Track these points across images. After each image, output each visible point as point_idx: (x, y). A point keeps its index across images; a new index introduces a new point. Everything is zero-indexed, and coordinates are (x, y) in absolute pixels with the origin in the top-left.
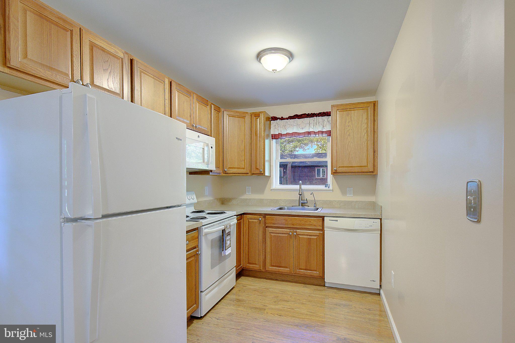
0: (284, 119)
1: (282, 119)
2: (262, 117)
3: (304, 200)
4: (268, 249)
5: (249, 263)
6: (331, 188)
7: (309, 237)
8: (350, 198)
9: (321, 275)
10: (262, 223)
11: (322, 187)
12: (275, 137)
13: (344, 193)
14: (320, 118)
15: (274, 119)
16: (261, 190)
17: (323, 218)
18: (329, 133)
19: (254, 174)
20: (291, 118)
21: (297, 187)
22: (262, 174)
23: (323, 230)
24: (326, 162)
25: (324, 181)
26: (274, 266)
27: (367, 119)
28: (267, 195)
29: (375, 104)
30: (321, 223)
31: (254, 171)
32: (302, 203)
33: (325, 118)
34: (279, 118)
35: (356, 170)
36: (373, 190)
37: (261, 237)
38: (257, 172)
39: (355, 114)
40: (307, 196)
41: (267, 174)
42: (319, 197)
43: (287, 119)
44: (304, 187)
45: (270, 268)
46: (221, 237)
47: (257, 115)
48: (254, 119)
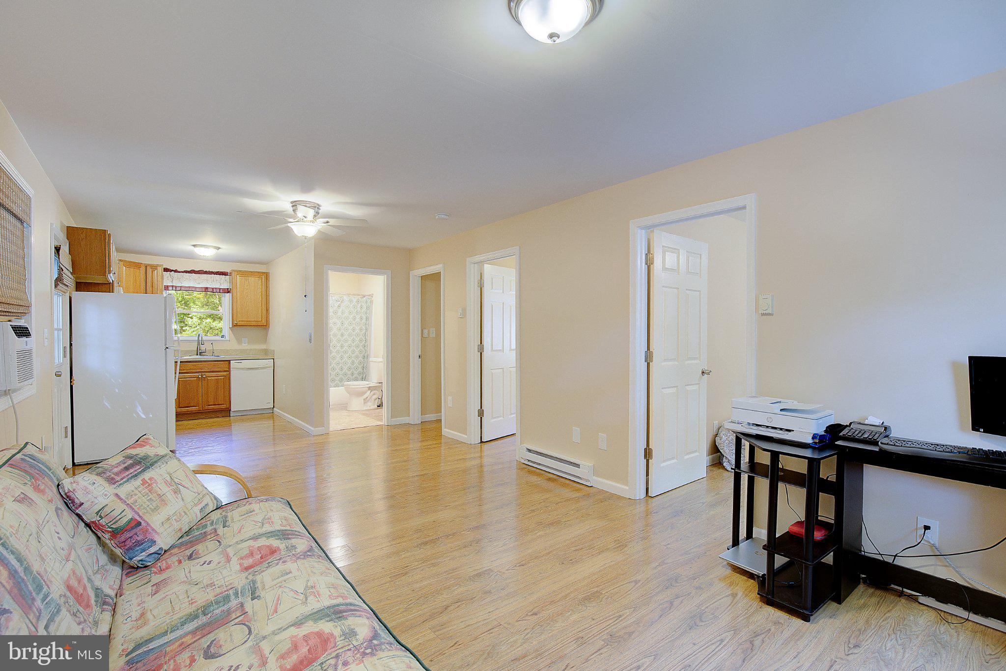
0: (179, 272)
1: (176, 271)
3: (203, 350)
6: (227, 339)
7: (216, 378)
9: (228, 408)
11: (219, 338)
12: (167, 288)
13: (239, 341)
15: (167, 270)
17: (227, 361)
18: (228, 291)
20: (186, 272)
23: (229, 371)
26: (182, 407)
27: (262, 285)
29: (267, 275)
30: (227, 366)
32: (200, 353)
33: (222, 276)
34: (173, 270)
35: (254, 323)
36: (265, 339)
39: (252, 279)
42: (217, 347)
43: (182, 272)
47: (154, 267)
48: (149, 270)
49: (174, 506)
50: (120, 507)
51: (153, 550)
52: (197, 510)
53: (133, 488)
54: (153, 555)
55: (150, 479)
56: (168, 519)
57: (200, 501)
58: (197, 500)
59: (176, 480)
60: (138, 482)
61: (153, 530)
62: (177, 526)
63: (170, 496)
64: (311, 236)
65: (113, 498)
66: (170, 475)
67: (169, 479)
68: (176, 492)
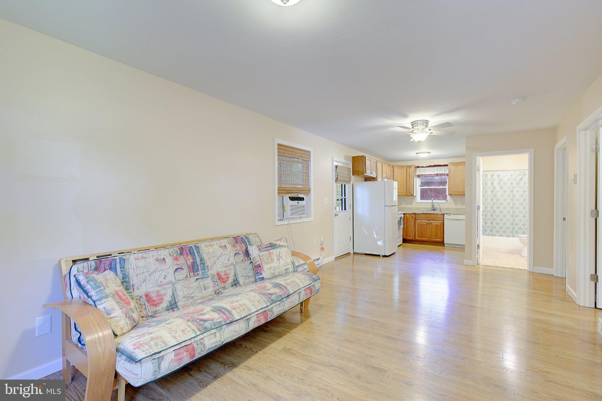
0: (424, 167)
1: (423, 167)
2: (413, 167)
3: (435, 208)
4: (417, 230)
5: (407, 236)
6: (449, 202)
7: (437, 224)
8: (459, 206)
9: (443, 241)
10: (413, 218)
11: (444, 201)
12: (419, 176)
13: (456, 204)
14: (443, 167)
15: (418, 167)
16: (411, 203)
17: (444, 214)
18: (448, 175)
19: (408, 196)
20: (427, 167)
21: (431, 201)
22: (412, 195)
23: (444, 220)
24: (445, 189)
25: (445, 198)
26: (419, 237)
28: (414, 206)
30: (442, 217)
31: (408, 194)
32: (433, 209)
33: (446, 167)
34: (421, 167)
37: (413, 225)
38: (410, 194)
39: (460, 167)
40: (436, 206)
41: (415, 195)
42: (442, 206)
43: (425, 167)
44: (434, 201)
45: (417, 238)
46: (399, 221)
47: (410, 167)
48: (408, 169)
49: (275, 264)
50: (258, 259)
51: (260, 277)
52: (284, 269)
53: (265, 254)
54: (260, 279)
55: (272, 252)
56: (271, 268)
57: (286, 266)
58: (285, 265)
59: (281, 255)
60: (268, 252)
61: (263, 270)
62: (273, 271)
63: (275, 260)
64: (424, 140)
65: (258, 255)
66: (280, 253)
67: (278, 254)
68: (278, 259)
